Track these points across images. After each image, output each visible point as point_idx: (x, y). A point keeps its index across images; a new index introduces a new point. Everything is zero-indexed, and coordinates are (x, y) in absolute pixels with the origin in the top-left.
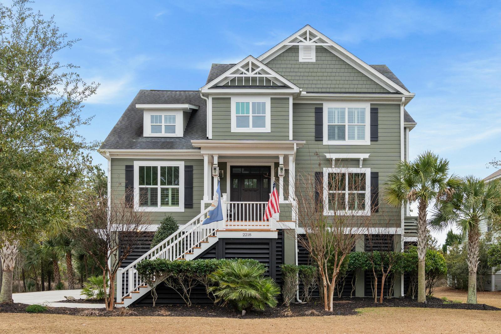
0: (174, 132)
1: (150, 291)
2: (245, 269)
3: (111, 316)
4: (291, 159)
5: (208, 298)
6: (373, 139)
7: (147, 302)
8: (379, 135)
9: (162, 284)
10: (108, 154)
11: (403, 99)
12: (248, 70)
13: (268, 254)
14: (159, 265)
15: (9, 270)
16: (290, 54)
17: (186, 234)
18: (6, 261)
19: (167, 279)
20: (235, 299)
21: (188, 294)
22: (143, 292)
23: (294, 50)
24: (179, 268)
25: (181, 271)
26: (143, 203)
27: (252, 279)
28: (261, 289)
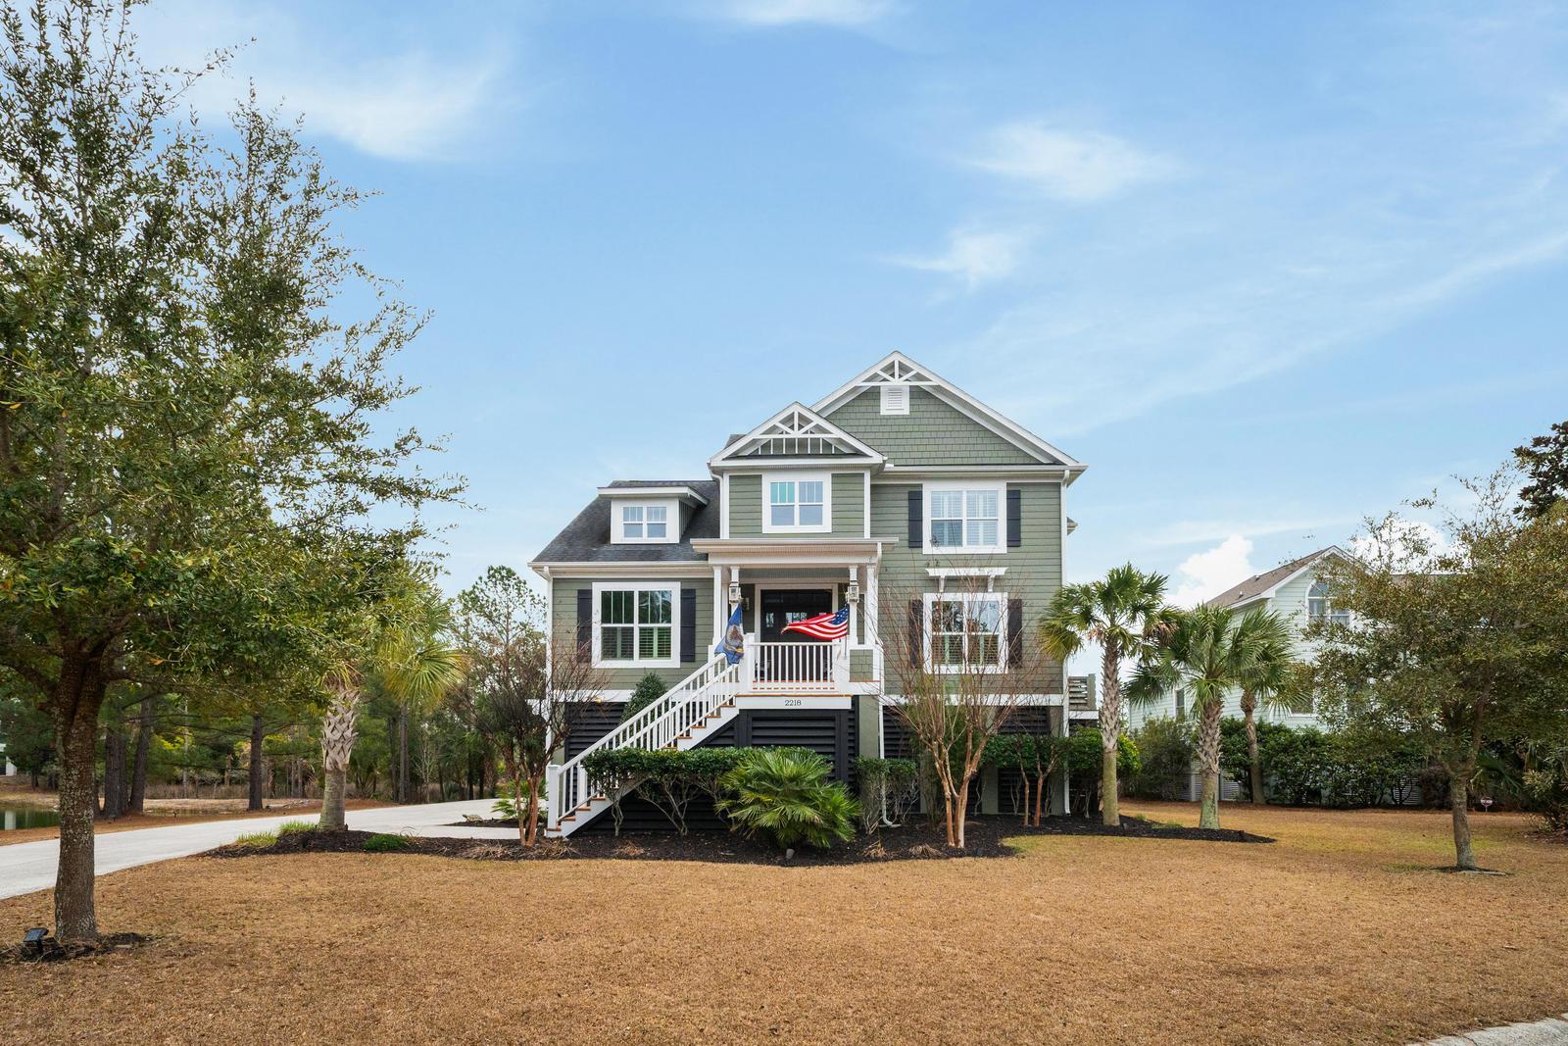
0: (664, 536)
1: (610, 808)
2: (790, 767)
3: (525, 858)
4: (871, 571)
5: (719, 820)
6: (1012, 544)
7: (603, 827)
8: (1023, 535)
9: (633, 794)
10: (546, 569)
11: (1067, 473)
12: (792, 427)
13: (833, 737)
14: (624, 758)
15: (336, 771)
16: (866, 403)
17: (678, 706)
18: (331, 754)
19: (641, 786)
20: (771, 827)
21: (682, 812)
22: (597, 808)
23: (872, 395)
24: (663, 764)
25: (666, 770)
26: (609, 652)
27: (805, 786)
28: (824, 805)
